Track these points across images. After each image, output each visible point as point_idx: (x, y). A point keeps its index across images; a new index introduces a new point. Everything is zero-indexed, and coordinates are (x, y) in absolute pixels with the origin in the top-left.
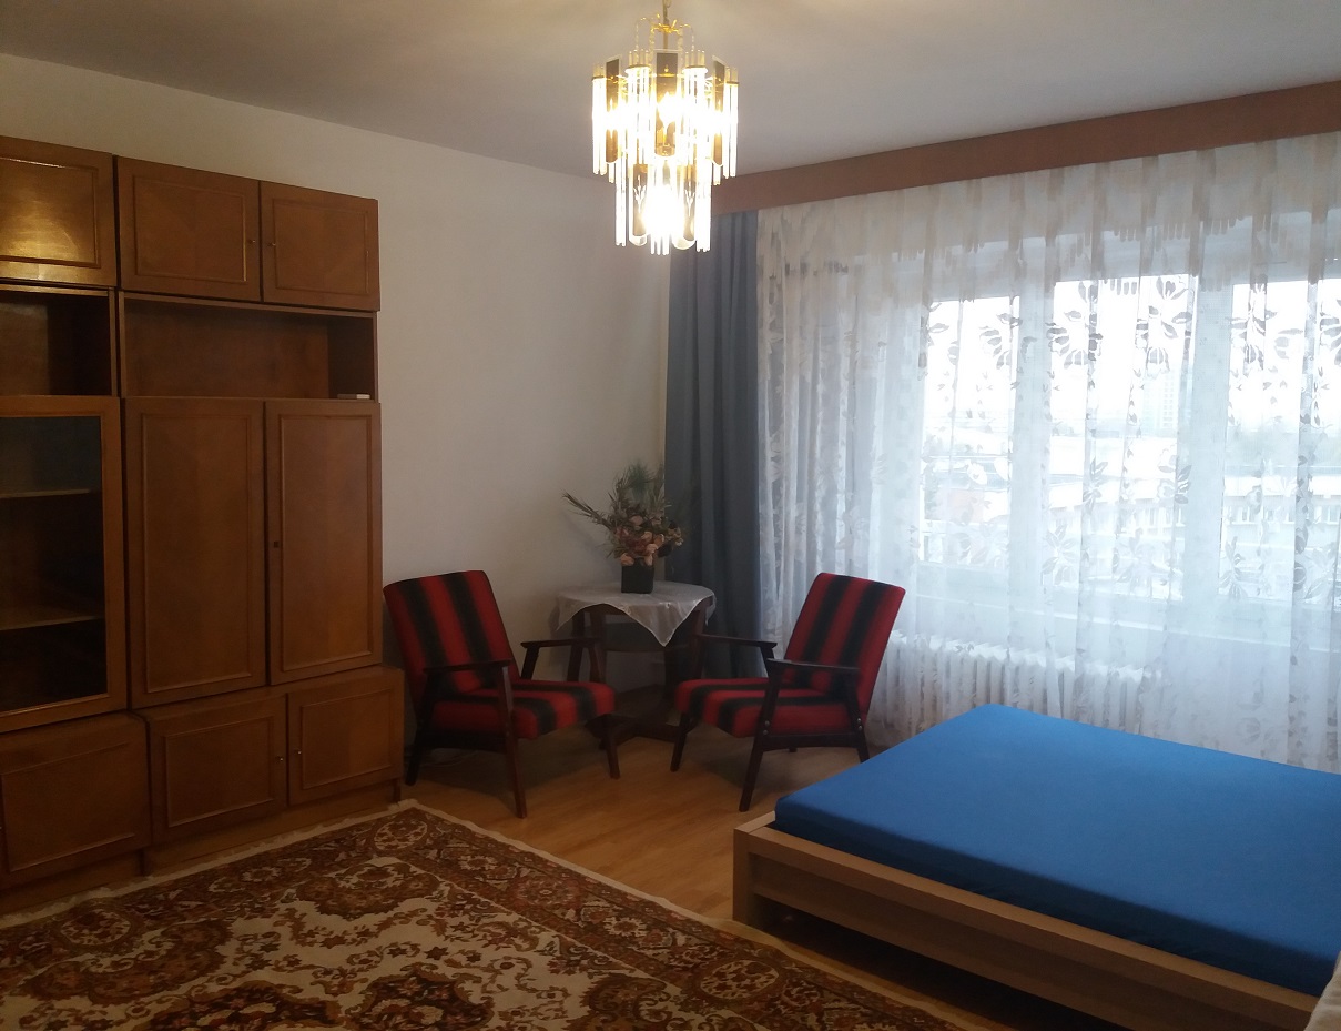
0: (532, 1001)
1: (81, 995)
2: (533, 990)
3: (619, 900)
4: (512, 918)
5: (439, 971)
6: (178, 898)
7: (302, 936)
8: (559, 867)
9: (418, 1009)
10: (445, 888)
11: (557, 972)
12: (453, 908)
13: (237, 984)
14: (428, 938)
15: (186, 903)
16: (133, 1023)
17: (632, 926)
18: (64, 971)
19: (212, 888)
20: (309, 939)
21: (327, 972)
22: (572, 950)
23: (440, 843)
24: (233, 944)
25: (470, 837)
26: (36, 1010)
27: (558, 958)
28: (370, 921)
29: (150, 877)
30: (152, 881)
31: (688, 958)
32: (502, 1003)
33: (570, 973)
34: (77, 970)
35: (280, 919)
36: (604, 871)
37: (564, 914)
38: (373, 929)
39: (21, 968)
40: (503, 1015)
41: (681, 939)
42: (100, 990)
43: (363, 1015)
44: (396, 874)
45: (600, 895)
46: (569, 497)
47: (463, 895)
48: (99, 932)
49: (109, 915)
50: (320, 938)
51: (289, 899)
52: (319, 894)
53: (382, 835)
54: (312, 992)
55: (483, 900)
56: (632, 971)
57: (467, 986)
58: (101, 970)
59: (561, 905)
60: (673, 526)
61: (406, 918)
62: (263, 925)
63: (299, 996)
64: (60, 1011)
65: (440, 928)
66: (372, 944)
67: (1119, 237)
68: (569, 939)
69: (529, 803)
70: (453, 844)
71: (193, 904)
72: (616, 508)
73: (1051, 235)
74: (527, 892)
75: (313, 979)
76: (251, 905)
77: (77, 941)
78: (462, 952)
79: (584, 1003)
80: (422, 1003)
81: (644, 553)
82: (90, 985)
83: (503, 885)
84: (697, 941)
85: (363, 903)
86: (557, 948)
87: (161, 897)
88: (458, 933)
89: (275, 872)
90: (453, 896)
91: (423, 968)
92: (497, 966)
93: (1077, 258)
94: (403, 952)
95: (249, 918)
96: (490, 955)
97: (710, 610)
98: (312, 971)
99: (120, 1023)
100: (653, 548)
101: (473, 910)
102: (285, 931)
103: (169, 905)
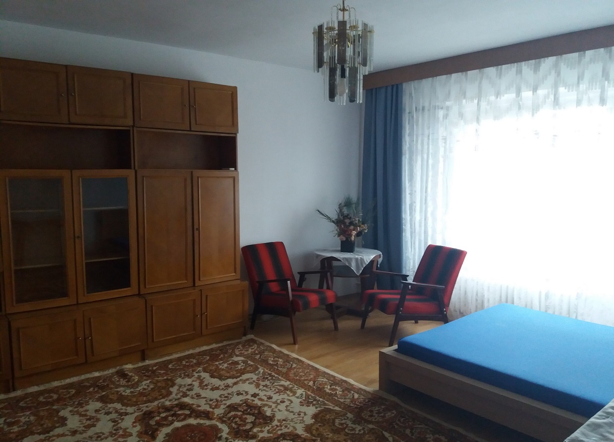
0: (291, 416)
1: (119, 403)
2: (292, 412)
3: (332, 379)
4: (287, 383)
5: (255, 402)
6: (156, 369)
7: (202, 385)
8: (309, 364)
9: (246, 416)
10: (261, 370)
11: (303, 405)
12: (264, 378)
13: (176, 403)
14: (252, 389)
15: (160, 371)
16: (136, 414)
17: (336, 390)
18: (113, 394)
19: (170, 366)
20: (205, 387)
21: (211, 400)
22: (310, 397)
23: (261, 353)
24: (176, 387)
25: (274, 351)
26: (101, 407)
27: (304, 400)
28: (230, 381)
29: (147, 361)
30: (147, 362)
31: (358, 404)
32: (279, 416)
33: (308, 406)
34: (117, 394)
35: (195, 379)
36: (327, 367)
37: (308, 383)
38: (231, 385)
39: (97, 392)
40: (279, 421)
41: (356, 396)
42: (125, 401)
43: (223, 417)
44: (242, 364)
45: (324, 377)
46: (319, 211)
47: (268, 373)
48: (126, 380)
49: (130, 374)
50: (210, 387)
51: (199, 372)
52: (211, 370)
53: (238, 348)
54: (204, 407)
55: (276, 376)
56: (334, 407)
57: (266, 408)
58: (126, 394)
59: (307, 379)
60: (363, 224)
61: (244, 381)
62: (188, 381)
63: (199, 408)
64: (110, 408)
65: (258, 386)
66: (230, 390)
67: (567, 90)
68: (309, 393)
69: (299, 339)
70: (266, 353)
71: (162, 372)
72: (339, 216)
73: (535, 89)
74: (295, 374)
75: (205, 402)
76: (184, 373)
77: (118, 383)
78: (265, 395)
79: (312, 418)
80: (247, 414)
81: (351, 235)
82: (121, 399)
83: (284, 370)
84: (363, 397)
85: (228, 375)
86: (304, 396)
87: (150, 368)
88: (265, 388)
89: (195, 361)
90: (264, 373)
91: (249, 401)
92: (279, 402)
93: (547, 100)
94: (242, 394)
95: (183, 378)
96: (276, 397)
97: (380, 260)
98: (205, 399)
99: (131, 414)
100: (354, 233)
101: (272, 379)
102: (196, 384)
103: (154, 372)
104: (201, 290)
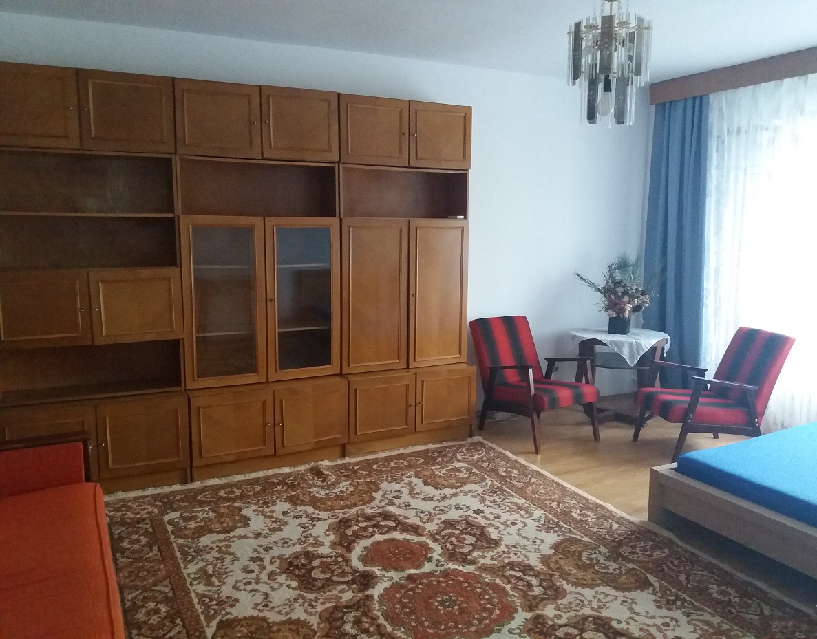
0: (523, 542)
1: (310, 505)
2: (526, 537)
3: (584, 502)
4: (521, 501)
5: (478, 521)
6: (358, 469)
7: (412, 493)
8: (553, 481)
9: (464, 536)
10: (489, 481)
11: (541, 531)
12: (491, 492)
13: (380, 511)
14: (475, 504)
15: (362, 472)
16: (330, 521)
17: (588, 516)
18: (305, 494)
19: (375, 467)
20: (416, 496)
21: (422, 512)
22: (551, 522)
23: (490, 461)
24: (380, 493)
25: (508, 460)
26: (290, 509)
27: (542, 525)
28: (448, 492)
29: (347, 458)
30: (348, 460)
31: (617, 536)
32: (507, 540)
33: (547, 532)
34: (309, 495)
35: (404, 485)
36: (578, 486)
37: (550, 504)
38: (449, 496)
39: (286, 491)
40: (507, 546)
41: (615, 526)
42: (319, 504)
43: (436, 534)
44: (465, 472)
45: (573, 498)
46: (578, 275)
47: (498, 487)
48: (321, 479)
49: (326, 473)
50: (422, 496)
51: (410, 476)
52: (425, 476)
53: (461, 452)
54: (414, 520)
55: (508, 490)
56: (582, 537)
57: (491, 529)
58: (320, 496)
59: (549, 499)
60: (644, 294)
61: (466, 493)
62: (396, 486)
63: (407, 521)
64: (300, 511)
65: (483, 500)
66: (447, 503)
68: (550, 516)
69: (542, 447)
70: (497, 461)
71: (365, 473)
72: (608, 282)
74: (533, 490)
75: (415, 514)
76: (392, 477)
77: (311, 482)
78: (491, 513)
79: (551, 548)
80: (466, 534)
81: (623, 310)
82: (314, 502)
83: (520, 485)
84: (624, 528)
85: (446, 483)
86: (543, 519)
87: (351, 467)
88: (492, 504)
89: (405, 463)
90: (492, 486)
91: (470, 518)
92: (509, 523)
94: (462, 509)
95: (390, 482)
96: (505, 517)
97: (667, 347)
98: (415, 511)
99: (325, 520)
100: (629, 307)
101: (502, 494)
102: (406, 491)
103: (355, 472)
104: (416, 373)
